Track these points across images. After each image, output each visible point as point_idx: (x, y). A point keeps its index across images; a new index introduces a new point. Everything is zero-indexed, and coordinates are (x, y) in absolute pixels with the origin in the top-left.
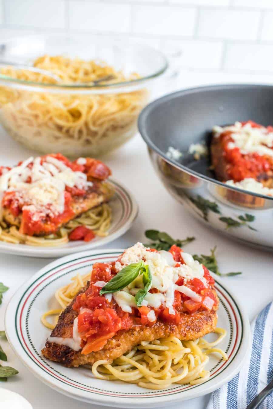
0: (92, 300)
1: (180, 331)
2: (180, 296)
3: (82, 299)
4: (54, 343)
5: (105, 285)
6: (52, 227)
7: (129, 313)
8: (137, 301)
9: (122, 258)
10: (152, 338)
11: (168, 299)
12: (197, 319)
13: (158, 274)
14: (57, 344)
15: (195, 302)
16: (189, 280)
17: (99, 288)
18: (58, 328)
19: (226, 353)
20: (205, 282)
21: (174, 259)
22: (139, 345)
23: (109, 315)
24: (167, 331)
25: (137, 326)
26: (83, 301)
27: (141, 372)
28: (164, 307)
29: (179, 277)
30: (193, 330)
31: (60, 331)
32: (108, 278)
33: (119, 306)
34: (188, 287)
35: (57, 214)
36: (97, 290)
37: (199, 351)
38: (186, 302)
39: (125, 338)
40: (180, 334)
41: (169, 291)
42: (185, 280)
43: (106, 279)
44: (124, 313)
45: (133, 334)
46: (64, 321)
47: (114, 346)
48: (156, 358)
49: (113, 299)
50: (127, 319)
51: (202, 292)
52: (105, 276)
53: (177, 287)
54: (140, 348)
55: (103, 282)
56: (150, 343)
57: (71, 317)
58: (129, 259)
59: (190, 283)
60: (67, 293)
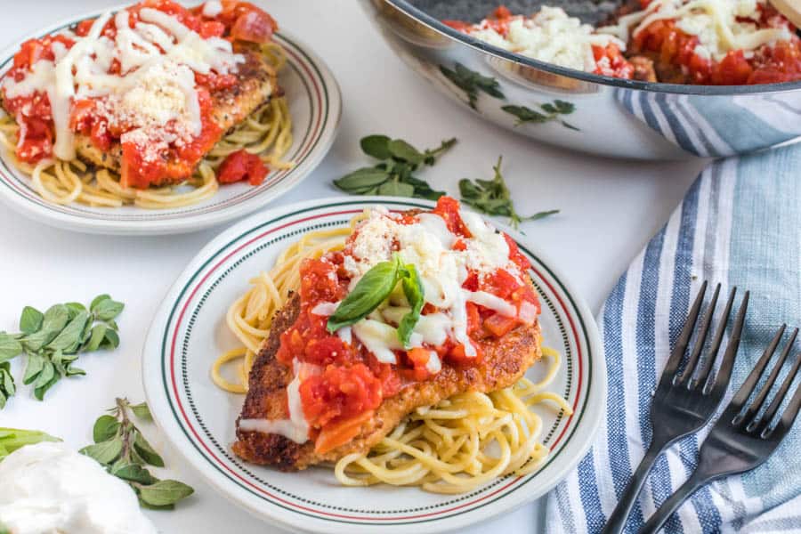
0: (317, 347)
1: (484, 379)
2: (476, 309)
3: (293, 342)
4: (254, 432)
5: (335, 309)
6: (184, 167)
7: (392, 365)
8: (403, 339)
9: (355, 246)
10: (437, 398)
11: (456, 323)
12: (512, 348)
13: (431, 274)
14: (260, 433)
15: (503, 317)
16: (488, 277)
17: (323, 318)
18: (253, 398)
19: (566, 399)
20: (514, 271)
21: (448, 226)
22: (413, 412)
23: (359, 380)
24: (462, 382)
25: (408, 385)
26: (297, 345)
27: (424, 465)
28: (453, 341)
29: (469, 272)
30: (507, 370)
31: (258, 405)
32: (336, 292)
33: (370, 350)
34: (489, 292)
35: (190, 140)
36: (322, 324)
37: (522, 407)
38: (490, 322)
39: (388, 408)
40: (485, 383)
41: (456, 306)
42: (481, 277)
43: (331, 294)
44: (383, 366)
45: (402, 399)
46: (263, 383)
47: (372, 429)
48: (448, 434)
49: (354, 336)
50: (390, 376)
51: (515, 295)
52: (330, 288)
53: (467, 295)
54: (414, 419)
55: (330, 304)
56: (432, 408)
57: (276, 374)
58: (370, 247)
59: (491, 283)
60: (250, 316)
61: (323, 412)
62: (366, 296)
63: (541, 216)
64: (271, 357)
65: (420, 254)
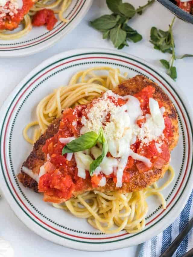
0: (55, 158)
3: (48, 148)
7: (83, 178)
9: (89, 111)
11: (120, 165)
15: (145, 166)
16: (145, 146)
17: (62, 145)
18: (32, 157)
19: (166, 200)
21: (141, 106)
27: (90, 213)
29: (137, 140)
31: (32, 162)
33: (77, 167)
42: (141, 144)
44: (79, 178)
49: (73, 157)
51: (155, 157)
52: (72, 129)
59: (145, 149)
64: (43, 143)
65: (116, 127)
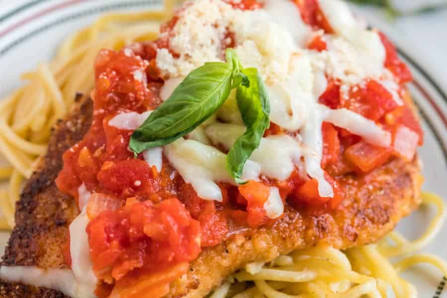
0: (113, 172)
1: (341, 229)
2: (336, 133)
3: (81, 163)
4: (20, 283)
5: (141, 123)
7: (216, 202)
8: (234, 169)
9: (173, 36)
10: (274, 252)
11: (307, 151)
12: (381, 189)
13: (276, 81)
14: (29, 286)
15: (371, 146)
16: (355, 89)
17: (124, 133)
18: (20, 238)
20: (391, 85)
21: (303, 17)
22: (240, 270)
24: (310, 232)
25: (237, 232)
26: (86, 168)
28: (302, 175)
29: (329, 82)
30: (372, 220)
31: (27, 247)
32: (143, 98)
33: (187, 181)
34: (355, 110)
36: (122, 141)
37: (389, 271)
38: (354, 152)
39: (207, 261)
40: (342, 237)
41: (308, 127)
42: (344, 89)
43: (137, 100)
44: (203, 203)
45: (227, 252)
46: (36, 218)
47: (183, 289)
49: (165, 160)
50: (213, 219)
51: (390, 117)
52: (135, 92)
53: (323, 113)
54: (241, 278)
55: (133, 115)
56: (267, 265)
57: (53, 206)
58: (193, 39)
59: (359, 98)
60: (21, 124)
61: (119, 261)
62: (186, 109)
63: (428, 11)
64: (48, 183)
65: (264, 53)
